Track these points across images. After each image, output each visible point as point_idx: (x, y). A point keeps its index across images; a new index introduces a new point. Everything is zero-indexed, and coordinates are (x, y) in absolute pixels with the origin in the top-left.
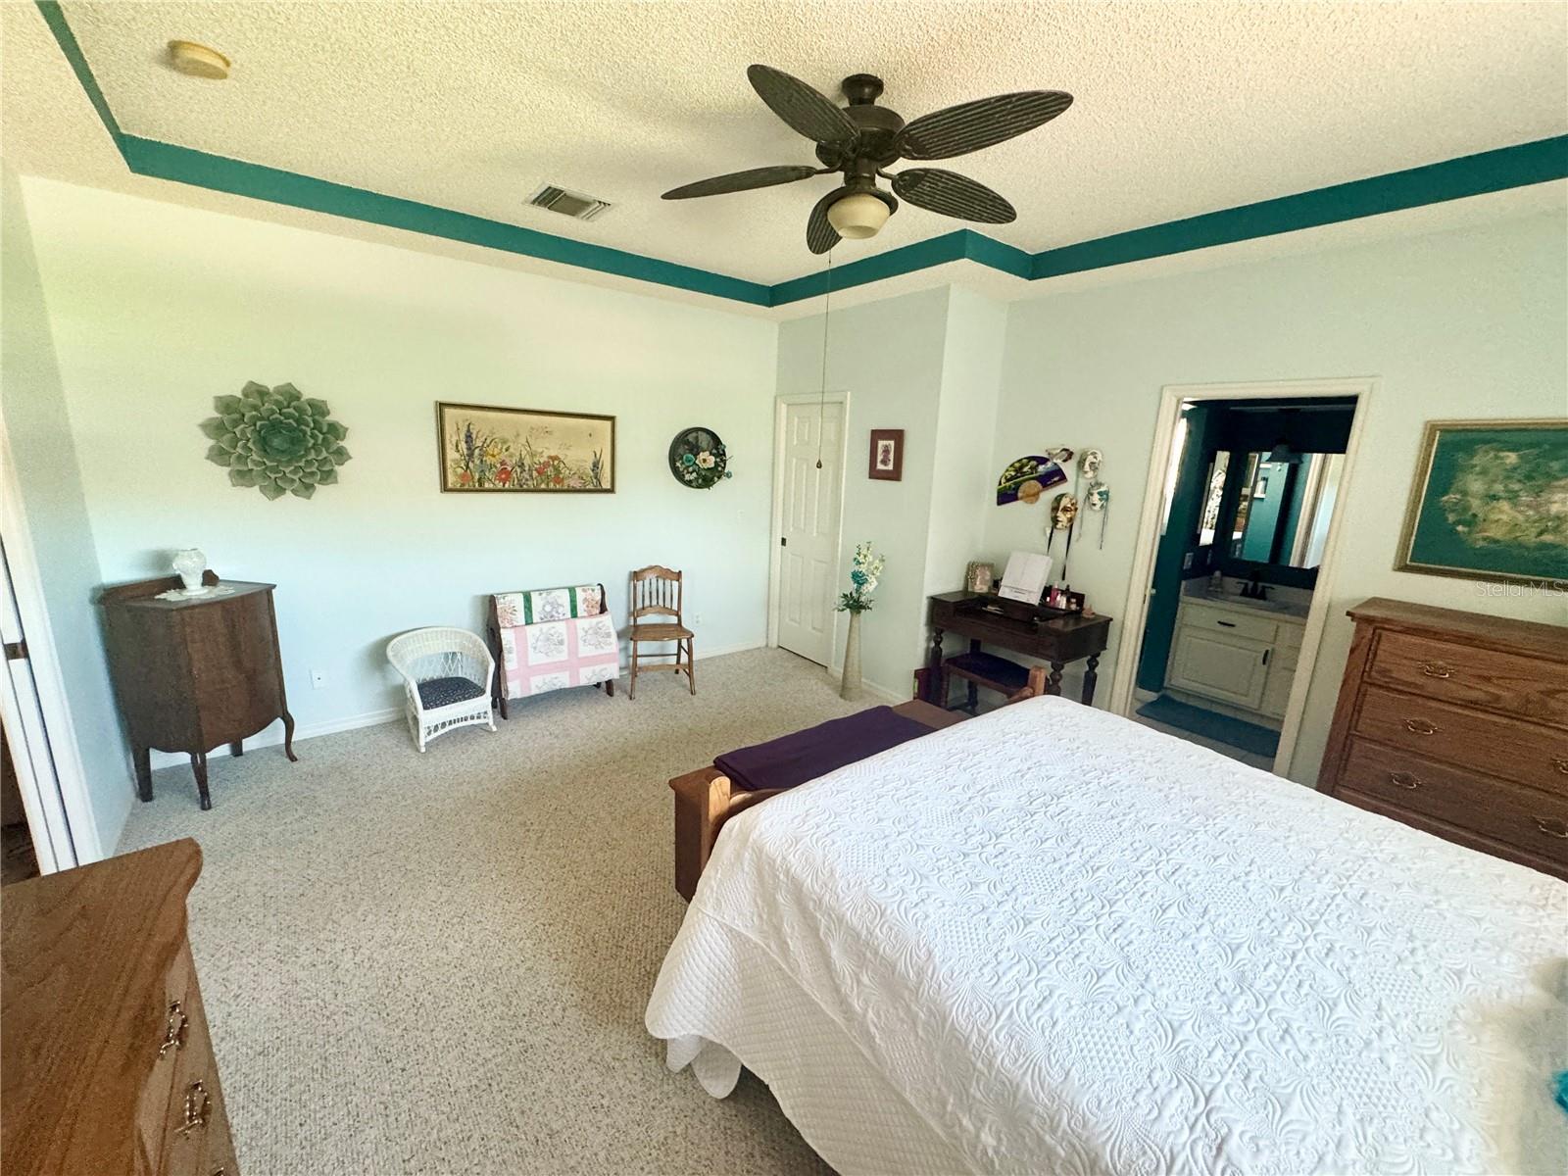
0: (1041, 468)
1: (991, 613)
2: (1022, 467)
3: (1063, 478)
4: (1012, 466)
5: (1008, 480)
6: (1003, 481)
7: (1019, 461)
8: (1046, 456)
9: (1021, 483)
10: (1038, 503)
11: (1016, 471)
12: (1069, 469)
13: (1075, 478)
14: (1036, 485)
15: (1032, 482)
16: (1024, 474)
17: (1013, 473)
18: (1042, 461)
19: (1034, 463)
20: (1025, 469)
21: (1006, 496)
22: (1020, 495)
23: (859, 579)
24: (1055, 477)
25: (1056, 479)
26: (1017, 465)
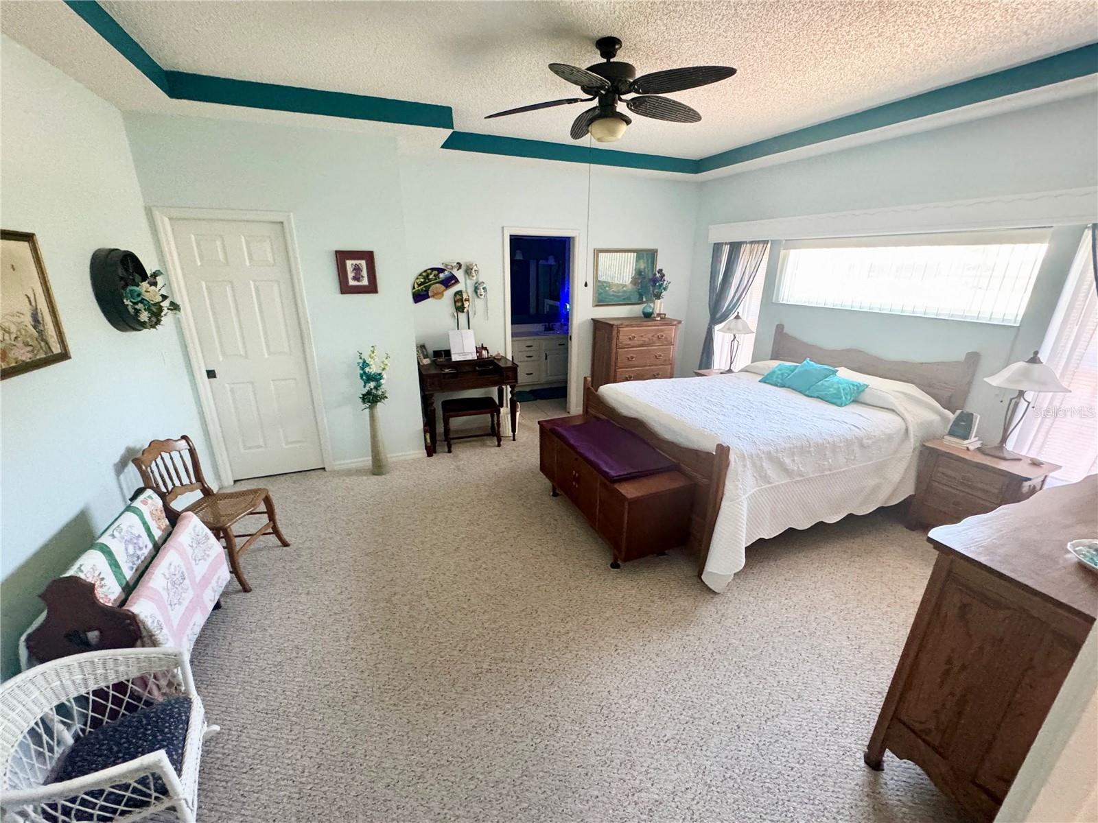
0: (442, 275)
1: (447, 373)
2: (428, 276)
3: (457, 281)
4: (421, 275)
5: (419, 285)
6: (416, 285)
7: (425, 271)
8: (442, 267)
9: (430, 286)
10: (443, 299)
11: (424, 278)
12: (459, 275)
13: (464, 280)
14: (441, 287)
15: (437, 285)
16: (430, 280)
17: (422, 280)
18: (441, 270)
19: (436, 272)
20: (431, 277)
21: (419, 297)
22: (430, 294)
23: (368, 378)
24: (450, 281)
25: (453, 282)
26: (424, 274)
